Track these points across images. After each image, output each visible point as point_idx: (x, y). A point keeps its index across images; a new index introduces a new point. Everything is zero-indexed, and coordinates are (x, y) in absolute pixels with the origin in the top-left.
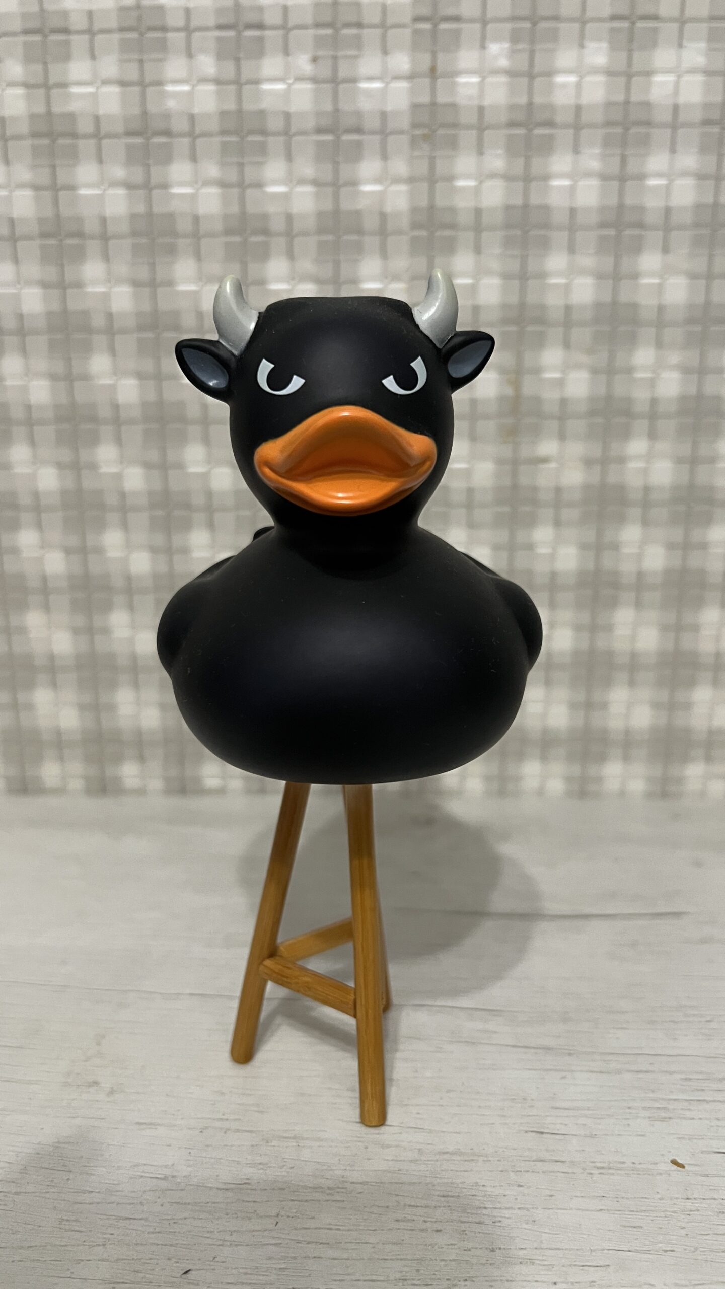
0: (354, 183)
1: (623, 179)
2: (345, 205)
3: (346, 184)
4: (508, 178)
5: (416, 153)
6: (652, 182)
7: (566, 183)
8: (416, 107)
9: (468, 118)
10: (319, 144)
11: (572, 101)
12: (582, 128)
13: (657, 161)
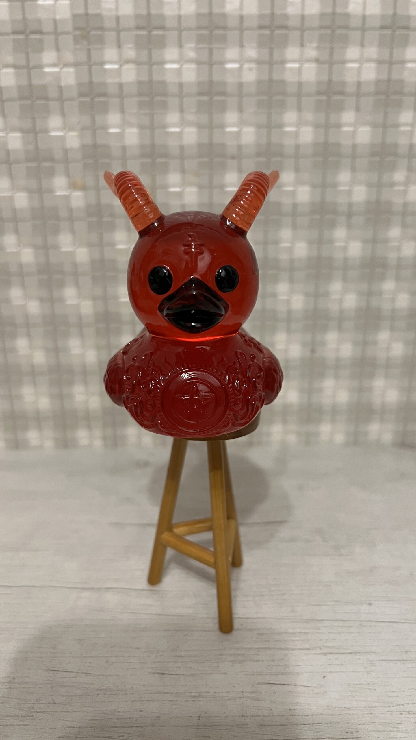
0: (40, 67)
1: (211, 64)
2: (35, 82)
3: (35, 67)
4: (137, 63)
5: (78, 47)
6: (229, 66)
7: (175, 66)
8: (75, 17)
9: (109, 24)
10: (14, 40)
11: (176, 13)
12: (183, 30)
13: (232, 53)
